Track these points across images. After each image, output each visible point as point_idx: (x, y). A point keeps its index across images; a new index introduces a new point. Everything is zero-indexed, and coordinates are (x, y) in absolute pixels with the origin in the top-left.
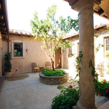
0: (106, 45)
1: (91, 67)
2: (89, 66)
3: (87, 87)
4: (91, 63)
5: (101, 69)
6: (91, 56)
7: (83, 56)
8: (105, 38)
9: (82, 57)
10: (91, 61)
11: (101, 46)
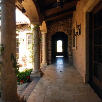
0: (28, 40)
1: (13, 60)
2: (11, 59)
3: (9, 81)
4: (13, 55)
5: (25, 60)
6: (13, 49)
7: (5, 50)
8: (27, 34)
9: (3, 51)
10: (12, 54)
11: (22, 40)
